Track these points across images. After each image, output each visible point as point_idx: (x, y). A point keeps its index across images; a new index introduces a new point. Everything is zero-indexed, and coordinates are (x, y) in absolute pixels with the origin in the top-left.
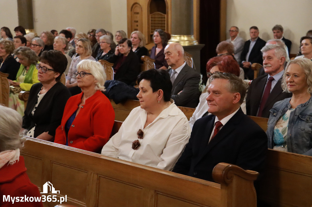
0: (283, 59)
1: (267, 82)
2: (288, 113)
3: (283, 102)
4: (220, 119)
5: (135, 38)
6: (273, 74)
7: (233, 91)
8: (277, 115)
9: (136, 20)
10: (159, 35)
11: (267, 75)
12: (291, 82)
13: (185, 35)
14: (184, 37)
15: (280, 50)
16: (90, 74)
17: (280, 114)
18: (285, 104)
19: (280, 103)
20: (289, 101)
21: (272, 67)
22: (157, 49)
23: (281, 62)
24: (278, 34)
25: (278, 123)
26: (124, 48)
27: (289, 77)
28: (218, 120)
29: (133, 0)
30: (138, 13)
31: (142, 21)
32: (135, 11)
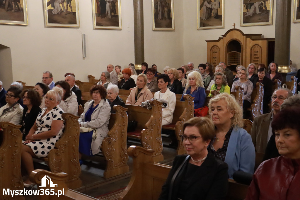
9: (215, 57)
29: (212, 44)
30: (216, 52)
31: (220, 58)
32: (214, 51)
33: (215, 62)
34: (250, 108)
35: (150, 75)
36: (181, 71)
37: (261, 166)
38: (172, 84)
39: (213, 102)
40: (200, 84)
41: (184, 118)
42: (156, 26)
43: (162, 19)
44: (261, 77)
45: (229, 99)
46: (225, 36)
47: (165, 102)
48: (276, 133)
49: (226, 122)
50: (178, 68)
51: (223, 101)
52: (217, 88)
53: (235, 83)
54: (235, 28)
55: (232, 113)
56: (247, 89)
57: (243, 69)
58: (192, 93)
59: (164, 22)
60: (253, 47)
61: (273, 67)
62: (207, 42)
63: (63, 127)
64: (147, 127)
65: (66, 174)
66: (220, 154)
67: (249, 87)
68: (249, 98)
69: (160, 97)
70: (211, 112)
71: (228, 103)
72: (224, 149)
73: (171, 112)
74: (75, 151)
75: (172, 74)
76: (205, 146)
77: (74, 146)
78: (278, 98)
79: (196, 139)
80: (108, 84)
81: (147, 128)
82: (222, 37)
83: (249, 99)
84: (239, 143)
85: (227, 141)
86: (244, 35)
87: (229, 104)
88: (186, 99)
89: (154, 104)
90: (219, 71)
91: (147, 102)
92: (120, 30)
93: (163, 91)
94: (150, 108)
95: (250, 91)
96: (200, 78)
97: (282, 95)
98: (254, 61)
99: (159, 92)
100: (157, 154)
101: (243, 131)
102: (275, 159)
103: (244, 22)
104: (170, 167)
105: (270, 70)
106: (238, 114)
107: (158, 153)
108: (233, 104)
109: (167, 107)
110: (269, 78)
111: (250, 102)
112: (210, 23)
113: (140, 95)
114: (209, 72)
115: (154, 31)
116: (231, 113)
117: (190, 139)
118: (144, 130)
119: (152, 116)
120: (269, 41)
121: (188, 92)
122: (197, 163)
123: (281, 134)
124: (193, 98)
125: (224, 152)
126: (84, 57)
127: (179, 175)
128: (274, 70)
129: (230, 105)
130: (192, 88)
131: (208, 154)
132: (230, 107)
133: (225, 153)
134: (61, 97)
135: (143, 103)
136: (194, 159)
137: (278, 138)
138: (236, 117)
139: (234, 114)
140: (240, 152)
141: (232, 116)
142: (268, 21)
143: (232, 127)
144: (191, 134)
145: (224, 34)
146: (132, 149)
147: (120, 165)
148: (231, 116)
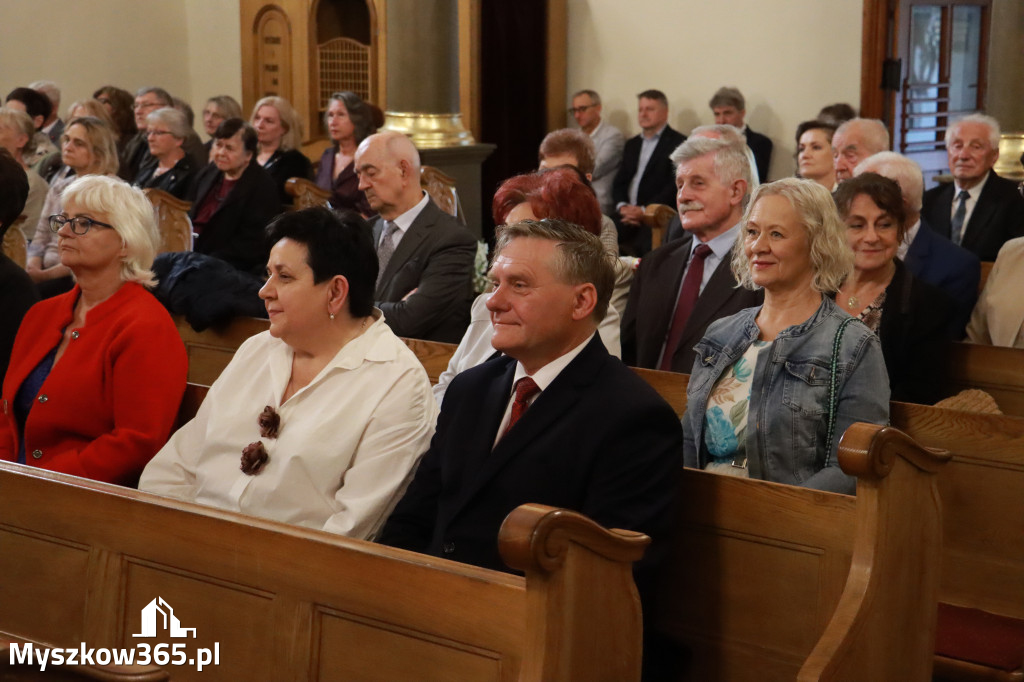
0: (740, 186)
1: (690, 262)
2: (751, 355)
3: (737, 321)
4: (531, 370)
5: (268, 120)
6: (708, 233)
7: (572, 277)
8: (716, 361)
9: (271, 62)
10: (345, 111)
11: (691, 238)
12: (760, 253)
13: (434, 112)
14: (429, 118)
15: (730, 157)
16: (108, 226)
17: (727, 358)
18: (743, 326)
19: (725, 322)
20: (754, 316)
21: (706, 212)
22: (338, 156)
23: (735, 195)
24: (730, 118)
25: (720, 386)
27: (753, 239)
28: (524, 375)
30: (277, 41)
31: (291, 67)
32: (267, 34)
33: (274, 89)
61: (333, 120)
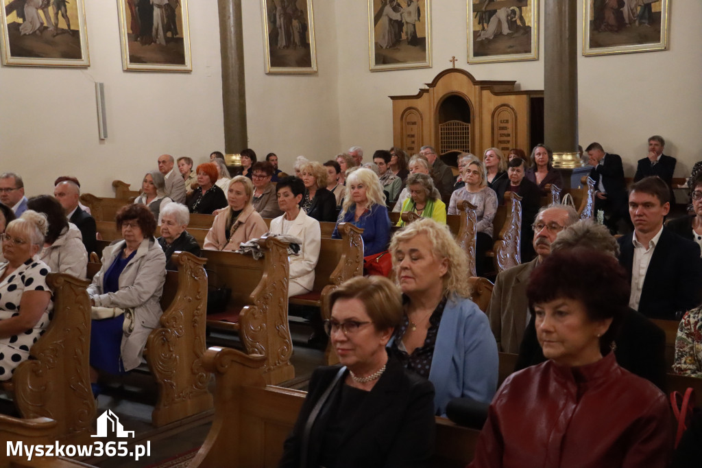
9: (411, 133)
13: (569, 152)
14: (567, 155)
24: (657, 148)
26: (519, 174)
29: (404, 104)
30: (414, 123)
31: (422, 136)
32: (408, 121)
33: (413, 145)
34: (492, 251)
35: (261, 179)
36: (332, 168)
37: (506, 386)
38: (311, 199)
39: (399, 240)
40: (377, 198)
41: (340, 277)
42: (273, 64)
43: (287, 47)
44: (516, 181)
45: (437, 232)
46: (433, 84)
47: (296, 242)
48: (537, 309)
49: (431, 286)
50: (326, 161)
51: (422, 238)
52: (415, 206)
53: (456, 193)
54: (456, 67)
55: (444, 264)
56: (484, 206)
57: (474, 163)
58: (357, 219)
59: (292, 54)
60: (496, 109)
61: (541, 157)
62: (391, 101)
63: (50, 306)
64: (255, 301)
65: (51, 420)
66: (418, 361)
67: (488, 202)
68: (489, 228)
69: (285, 230)
70: (395, 265)
71: (435, 241)
72: (428, 349)
73: (310, 265)
74: (80, 364)
75: (311, 175)
76: (382, 342)
77: (79, 351)
78: (547, 228)
79: (360, 328)
80: (160, 201)
81: (254, 304)
82: (427, 87)
83: (489, 230)
84: (462, 333)
85: (434, 331)
86: (475, 83)
87: (437, 243)
88: (345, 234)
89: (268, 246)
90: (417, 168)
91: (253, 242)
92: (188, 72)
93: (291, 217)
94: (261, 255)
95: (491, 211)
96: (376, 184)
97: (554, 220)
98: (500, 142)
99: (280, 218)
100: (279, 363)
101: (470, 306)
102: (536, 368)
103: (476, 54)
104: (302, 394)
105: (535, 163)
106: (458, 267)
107: (282, 361)
108: (447, 244)
109: (300, 252)
110: (532, 180)
111: (491, 236)
112: (398, 55)
113: (238, 227)
114: (399, 168)
115: (270, 74)
116: (441, 266)
117: (345, 329)
118: (246, 307)
119: (265, 276)
120: (532, 96)
121: (350, 217)
122: (364, 383)
123: (548, 312)
124: (361, 231)
125: (429, 356)
126: (103, 137)
127: (323, 413)
128: (543, 164)
129: (440, 247)
130: (358, 207)
131: (389, 362)
132: (439, 251)
133: (430, 358)
134: (43, 234)
135: (242, 244)
136: (356, 375)
137: (542, 321)
138: (453, 274)
139: (449, 268)
140: (462, 354)
141: (445, 272)
142: (529, 51)
143: (444, 296)
144: (348, 317)
145: (430, 82)
146: (214, 356)
147: (191, 393)
148: (442, 272)
